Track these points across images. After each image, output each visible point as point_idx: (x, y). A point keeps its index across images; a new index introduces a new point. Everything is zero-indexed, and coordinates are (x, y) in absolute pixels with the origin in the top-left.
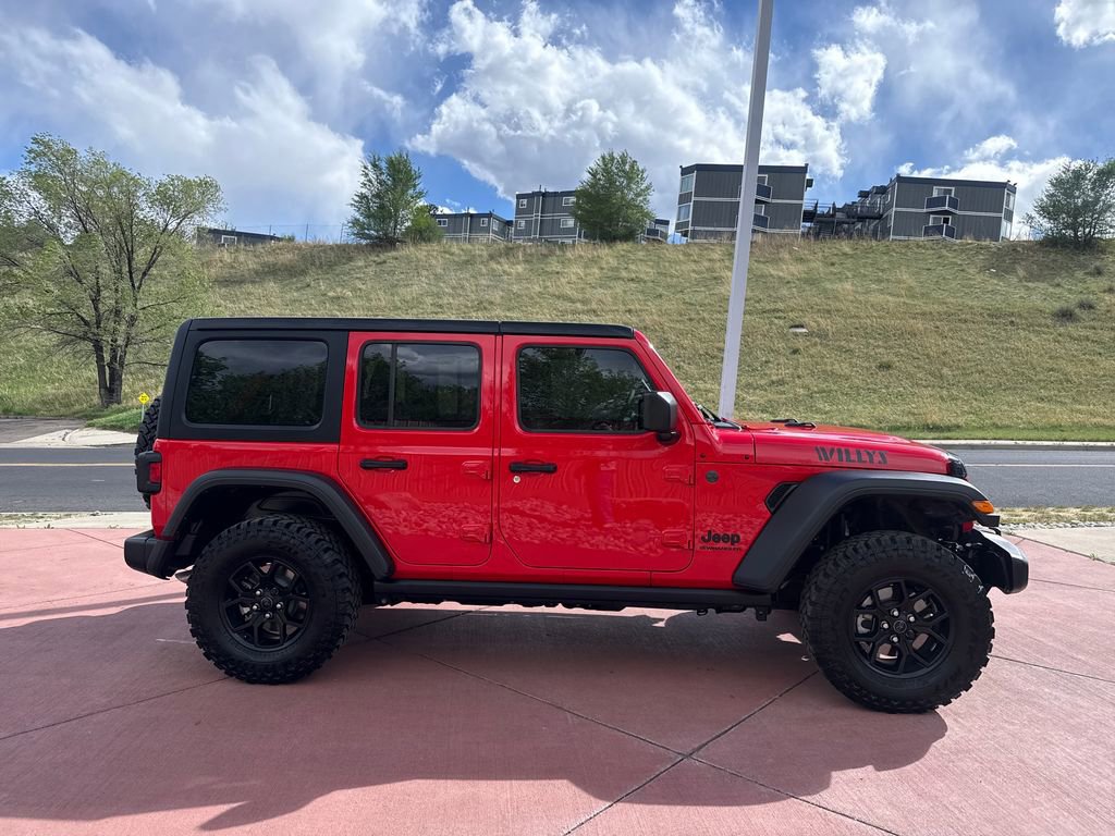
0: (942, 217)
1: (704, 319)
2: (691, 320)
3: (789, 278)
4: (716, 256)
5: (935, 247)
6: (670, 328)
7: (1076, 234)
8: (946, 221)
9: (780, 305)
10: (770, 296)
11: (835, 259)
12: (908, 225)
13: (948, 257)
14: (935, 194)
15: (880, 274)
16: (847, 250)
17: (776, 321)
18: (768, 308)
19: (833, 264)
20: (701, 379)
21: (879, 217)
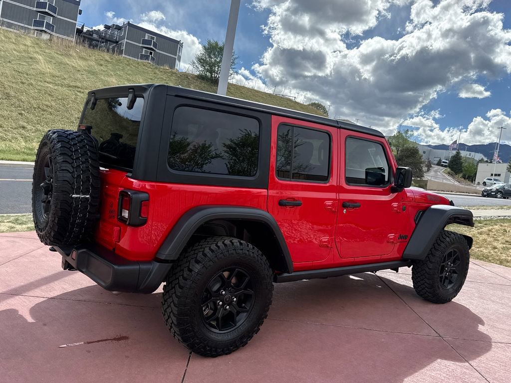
0: (149, 51)
1: (32, 84)
2: (23, 83)
3: (79, 68)
4: (29, 43)
5: (151, 67)
6: (9, 86)
7: (211, 76)
8: (151, 53)
9: (79, 84)
10: (70, 77)
11: (102, 62)
12: (132, 51)
13: (158, 74)
14: (146, 38)
15: (128, 76)
16: (107, 58)
17: (78, 94)
18: (71, 84)
19: (101, 65)
20: (38, 124)
21: (117, 42)
